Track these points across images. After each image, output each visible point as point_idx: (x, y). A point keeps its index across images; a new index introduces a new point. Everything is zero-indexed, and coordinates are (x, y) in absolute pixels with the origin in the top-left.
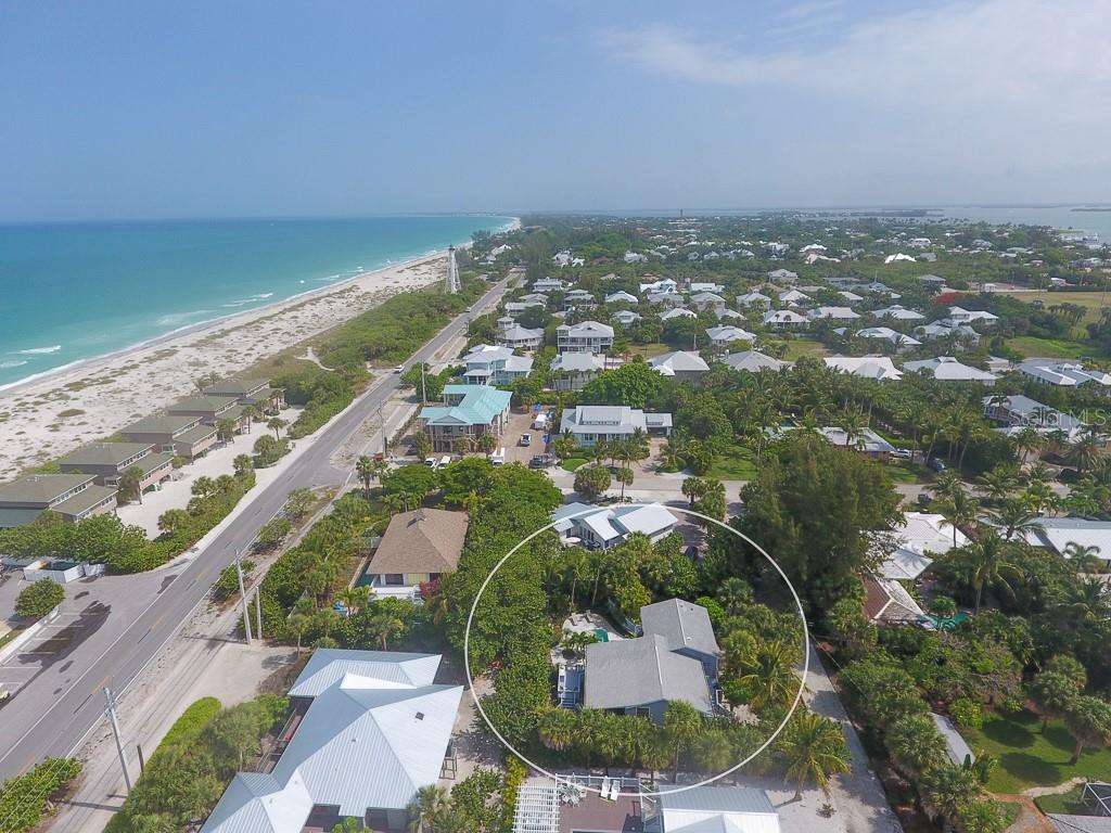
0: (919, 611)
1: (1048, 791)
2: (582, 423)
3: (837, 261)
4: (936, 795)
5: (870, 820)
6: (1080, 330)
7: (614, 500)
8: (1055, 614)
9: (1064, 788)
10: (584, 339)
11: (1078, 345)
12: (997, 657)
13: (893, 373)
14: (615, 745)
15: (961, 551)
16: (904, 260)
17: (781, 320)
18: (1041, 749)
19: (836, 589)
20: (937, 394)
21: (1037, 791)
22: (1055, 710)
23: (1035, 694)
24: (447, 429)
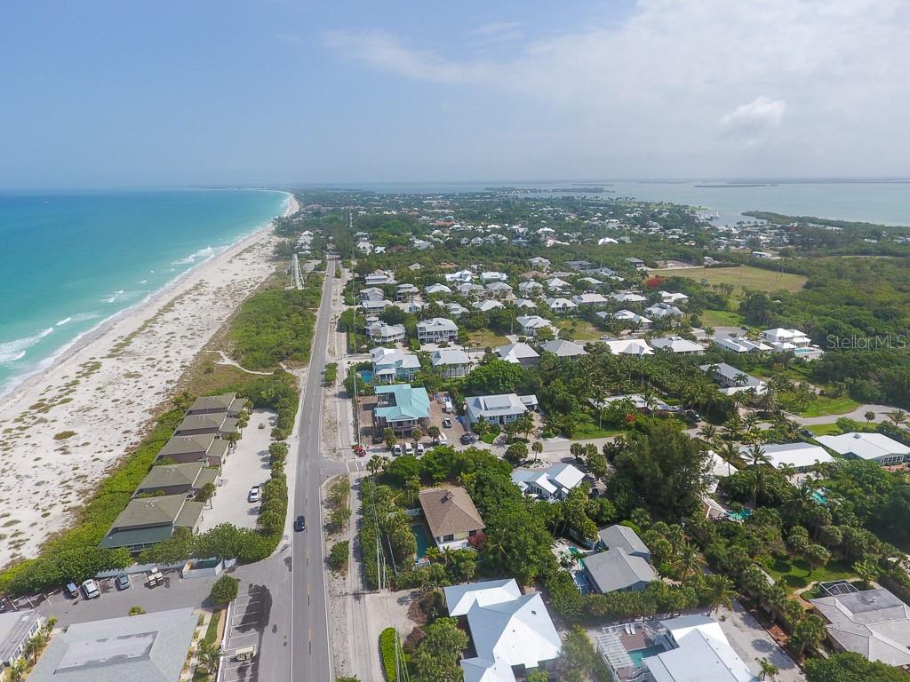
0: (724, 511)
1: (804, 590)
2: (486, 409)
3: (567, 244)
4: (771, 601)
5: (741, 619)
6: (734, 303)
7: (531, 462)
8: (789, 505)
9: (809, 587)
10: (436, 332)
11: (736, 315)
12: (773, 531)
13: (648, 350)
14: (630, 608)
15: (734, 476)
16: (610, 242)
17: (560, 306)
18: (795, 572)
19: (690, 507)
20: (683, 368)
21: (800, 591)
22: (800, 552)
23: (790, 547)
24: (400, 423)
